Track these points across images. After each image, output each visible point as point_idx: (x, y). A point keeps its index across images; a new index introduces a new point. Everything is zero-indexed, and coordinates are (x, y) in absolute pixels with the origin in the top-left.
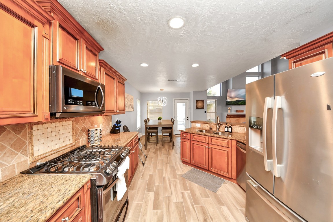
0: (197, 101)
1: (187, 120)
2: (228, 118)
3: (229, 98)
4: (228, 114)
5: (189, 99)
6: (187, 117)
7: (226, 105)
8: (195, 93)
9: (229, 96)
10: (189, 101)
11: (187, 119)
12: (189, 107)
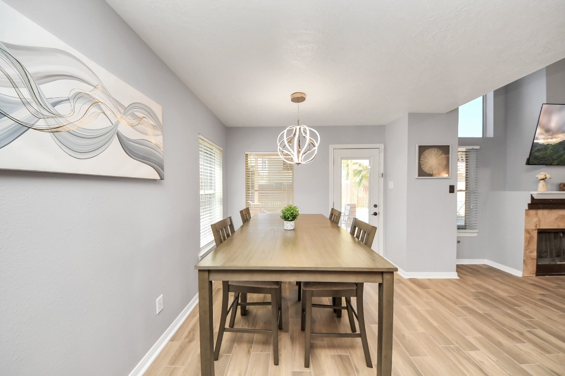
0: (422, 149)
1: (375, 214)
2: (532, 212)
3: (543, 131)
4: (536, 197)
5: (382, 146)
6: (375, 206)
7: (528, 163)
8: (415, 118)
9: (543, 127)
10: (382, 154)
11: (376, 210)
12: (382, 171)
